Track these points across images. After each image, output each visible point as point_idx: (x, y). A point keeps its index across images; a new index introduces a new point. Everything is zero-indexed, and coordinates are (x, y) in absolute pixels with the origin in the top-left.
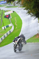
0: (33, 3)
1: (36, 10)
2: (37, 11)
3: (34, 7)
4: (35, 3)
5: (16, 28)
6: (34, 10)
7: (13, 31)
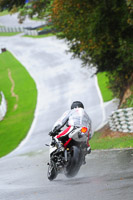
0: (95, 14)
1: (104, 40)
2: (109, 46)
3: (98, 31)
4: (102, 13)
5: (16, 106)
6: (97, 41)
7: (6, 116)
